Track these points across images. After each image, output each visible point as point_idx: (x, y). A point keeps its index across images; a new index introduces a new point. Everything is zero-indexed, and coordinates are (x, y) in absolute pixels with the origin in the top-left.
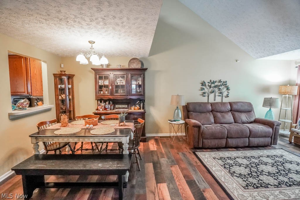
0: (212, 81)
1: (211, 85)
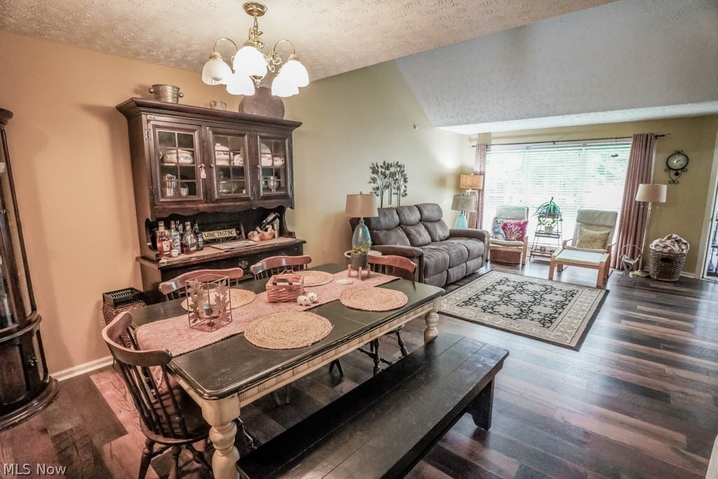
0: (386, 165)
1: (385, 172)
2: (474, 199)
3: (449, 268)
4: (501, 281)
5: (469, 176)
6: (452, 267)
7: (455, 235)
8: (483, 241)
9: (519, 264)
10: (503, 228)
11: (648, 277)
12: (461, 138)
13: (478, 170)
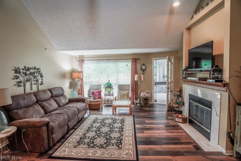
0: (27, 68)
1: (26, 72)
2: (79, 84)
3: (68, 122)
4: (95, 120)
5: (76, 73)
6: (70, 121)
7: (71, 101)
8: (85, 103)
9: (100, 108)
10: (93, 94)
11: (141, 106)
12: (71, 57)
13: (80, 70)
